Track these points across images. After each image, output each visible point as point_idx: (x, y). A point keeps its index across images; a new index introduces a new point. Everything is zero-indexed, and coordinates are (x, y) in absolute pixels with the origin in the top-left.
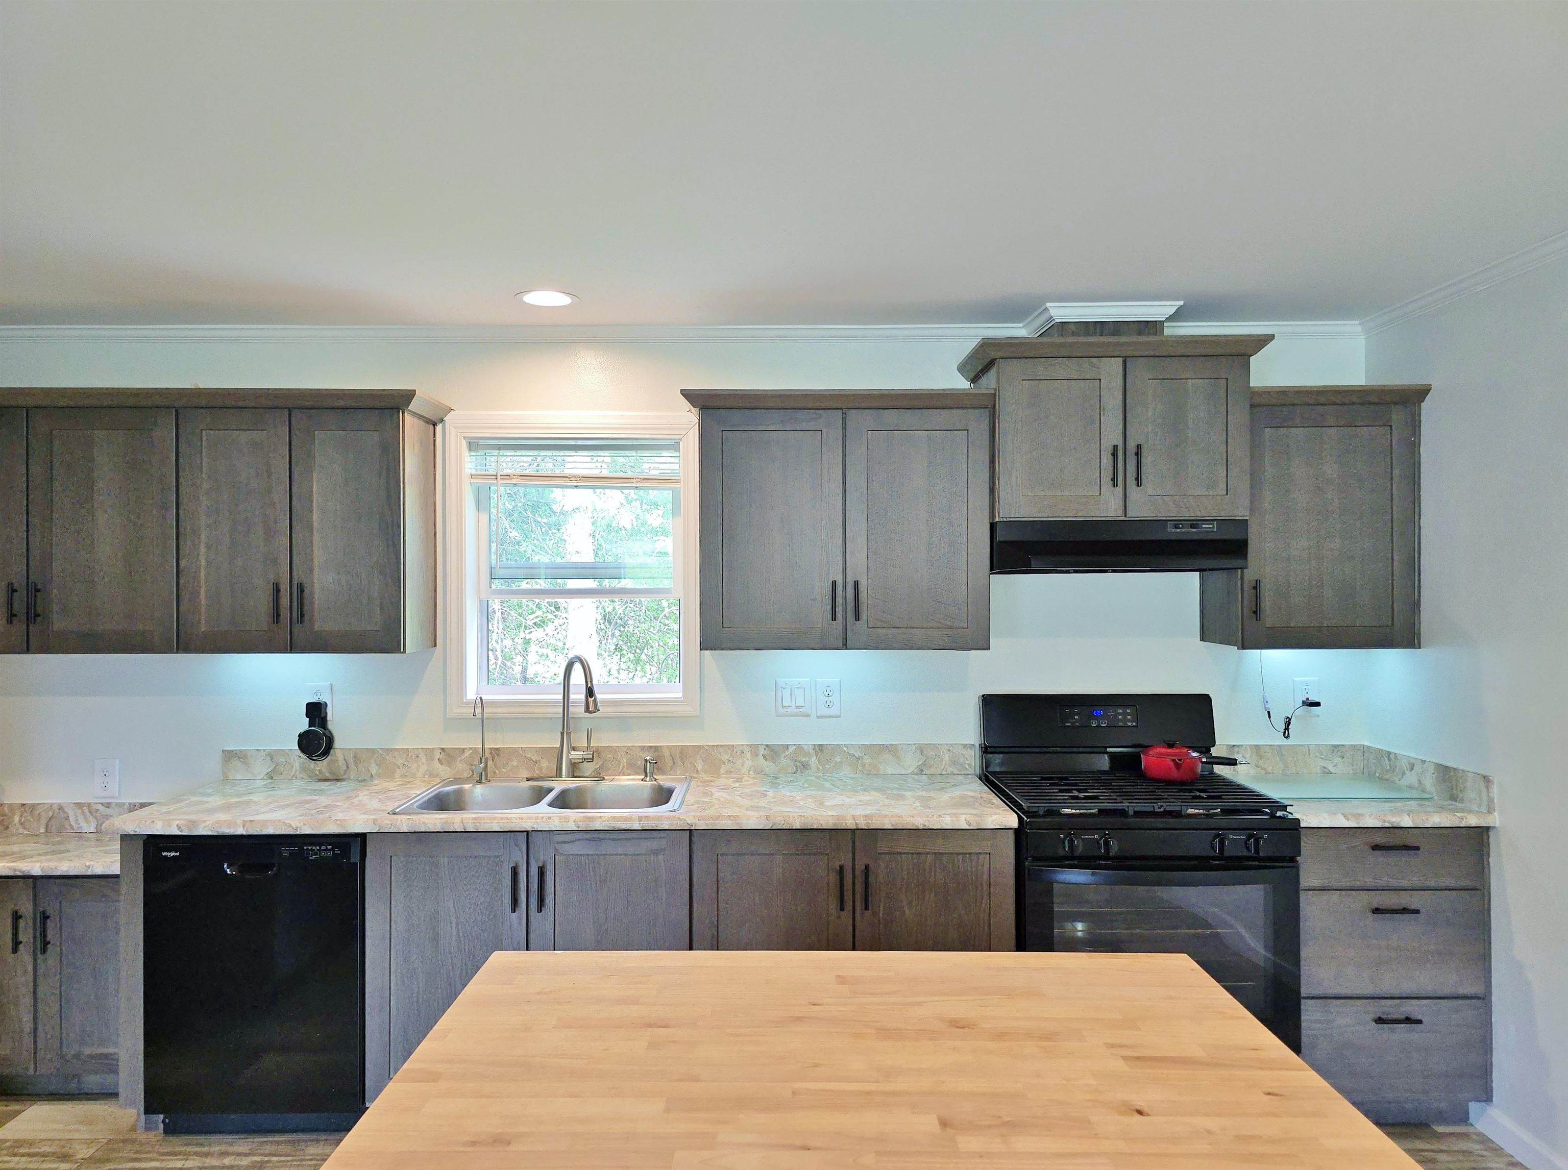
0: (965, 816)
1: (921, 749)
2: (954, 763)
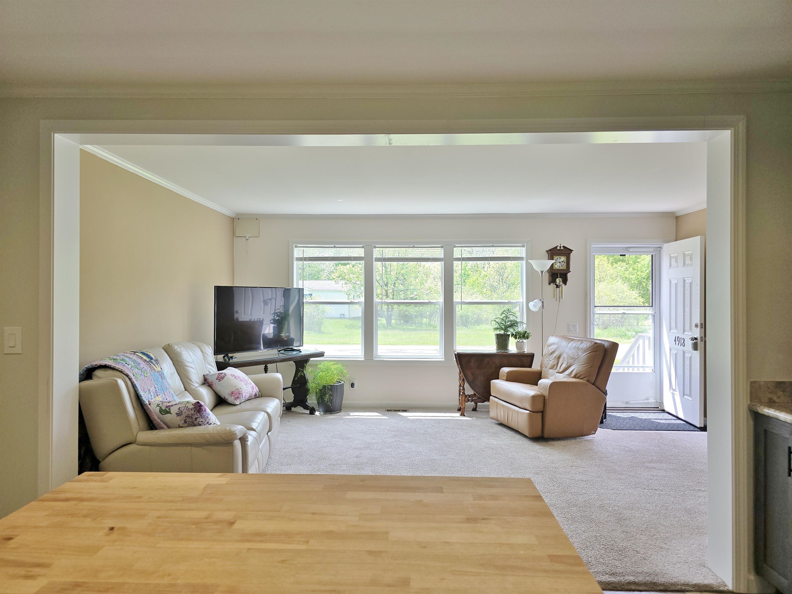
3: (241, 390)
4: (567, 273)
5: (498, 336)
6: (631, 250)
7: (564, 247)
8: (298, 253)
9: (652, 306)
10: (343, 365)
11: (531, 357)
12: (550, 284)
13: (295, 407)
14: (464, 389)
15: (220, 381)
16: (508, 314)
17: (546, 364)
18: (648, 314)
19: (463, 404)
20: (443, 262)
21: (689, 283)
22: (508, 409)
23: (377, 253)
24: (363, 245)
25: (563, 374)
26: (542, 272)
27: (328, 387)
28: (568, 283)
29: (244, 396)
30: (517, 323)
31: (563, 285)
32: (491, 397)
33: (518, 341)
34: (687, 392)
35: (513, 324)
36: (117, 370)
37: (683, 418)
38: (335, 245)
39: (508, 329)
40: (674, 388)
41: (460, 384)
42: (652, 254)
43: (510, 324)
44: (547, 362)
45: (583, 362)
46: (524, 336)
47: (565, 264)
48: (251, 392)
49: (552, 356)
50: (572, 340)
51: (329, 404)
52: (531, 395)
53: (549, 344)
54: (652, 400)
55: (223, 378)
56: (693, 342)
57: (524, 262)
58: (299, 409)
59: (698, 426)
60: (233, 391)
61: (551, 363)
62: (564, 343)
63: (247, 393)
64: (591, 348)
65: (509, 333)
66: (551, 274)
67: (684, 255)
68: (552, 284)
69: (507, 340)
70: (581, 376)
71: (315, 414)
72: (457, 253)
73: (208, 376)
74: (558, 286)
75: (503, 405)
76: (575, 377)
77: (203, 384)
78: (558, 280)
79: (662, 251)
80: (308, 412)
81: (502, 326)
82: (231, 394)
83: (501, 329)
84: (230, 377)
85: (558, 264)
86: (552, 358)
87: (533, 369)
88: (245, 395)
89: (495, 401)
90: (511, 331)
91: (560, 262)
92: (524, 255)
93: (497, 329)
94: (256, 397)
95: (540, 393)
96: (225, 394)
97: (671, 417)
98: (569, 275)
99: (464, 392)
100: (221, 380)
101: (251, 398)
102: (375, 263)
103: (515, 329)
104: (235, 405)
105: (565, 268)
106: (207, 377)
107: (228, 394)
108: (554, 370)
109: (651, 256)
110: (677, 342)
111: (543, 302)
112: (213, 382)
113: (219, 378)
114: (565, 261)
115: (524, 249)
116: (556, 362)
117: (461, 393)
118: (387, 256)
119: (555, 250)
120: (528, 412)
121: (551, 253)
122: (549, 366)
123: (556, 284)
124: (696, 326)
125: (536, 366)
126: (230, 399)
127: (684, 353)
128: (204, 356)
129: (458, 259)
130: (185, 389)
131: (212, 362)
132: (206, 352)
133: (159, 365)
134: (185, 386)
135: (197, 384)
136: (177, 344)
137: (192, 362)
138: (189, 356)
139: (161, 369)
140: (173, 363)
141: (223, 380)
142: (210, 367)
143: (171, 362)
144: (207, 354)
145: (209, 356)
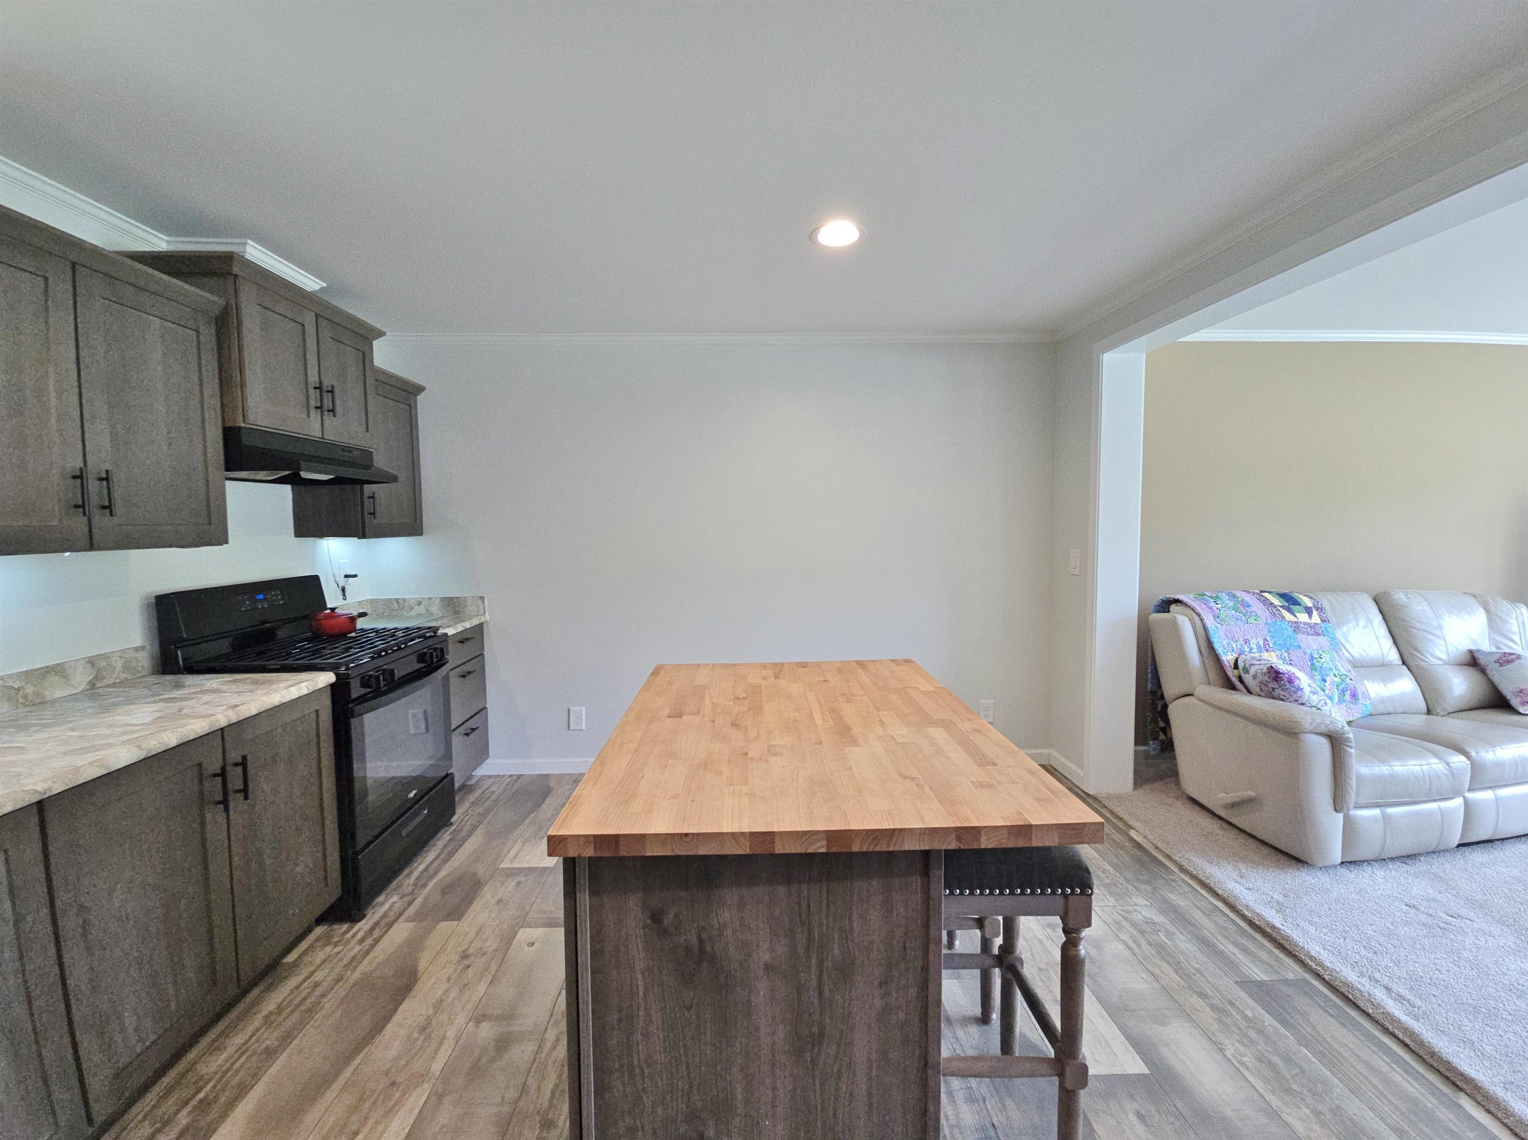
0: (306, 683)
1: (91, 662)
2: (126, 668)
15: (1501, 665)
36: (1190, 607)
55: (1509, 662)
60: (1524, 688)
73: (1479, 653)
77: (1463, 664)
82: (1519, 693)
96: (1507, 691)
100: (1505, 663)
104: (1521, 714)
106: (1477, 655)
107: (1514, 693)
112: (1488, 665)
113: (1501, 661)
126: (1515, 702)
128: (1490, 620)
130: (1404, 663)
131: (1512, 633)
132: (1499, 614)
133: (1320, 615)
134: (1405, 658)
135: (1440, 662)
136: (1407, 592)
137: (1435, 623)
138: (1430, 614)
139: (1323, 621)
140: (1384, 618)
141: (1510, 666)
142: (1505, 641)
143: (1380, 617)
144: (1501, 619)
145: (1507, 622)
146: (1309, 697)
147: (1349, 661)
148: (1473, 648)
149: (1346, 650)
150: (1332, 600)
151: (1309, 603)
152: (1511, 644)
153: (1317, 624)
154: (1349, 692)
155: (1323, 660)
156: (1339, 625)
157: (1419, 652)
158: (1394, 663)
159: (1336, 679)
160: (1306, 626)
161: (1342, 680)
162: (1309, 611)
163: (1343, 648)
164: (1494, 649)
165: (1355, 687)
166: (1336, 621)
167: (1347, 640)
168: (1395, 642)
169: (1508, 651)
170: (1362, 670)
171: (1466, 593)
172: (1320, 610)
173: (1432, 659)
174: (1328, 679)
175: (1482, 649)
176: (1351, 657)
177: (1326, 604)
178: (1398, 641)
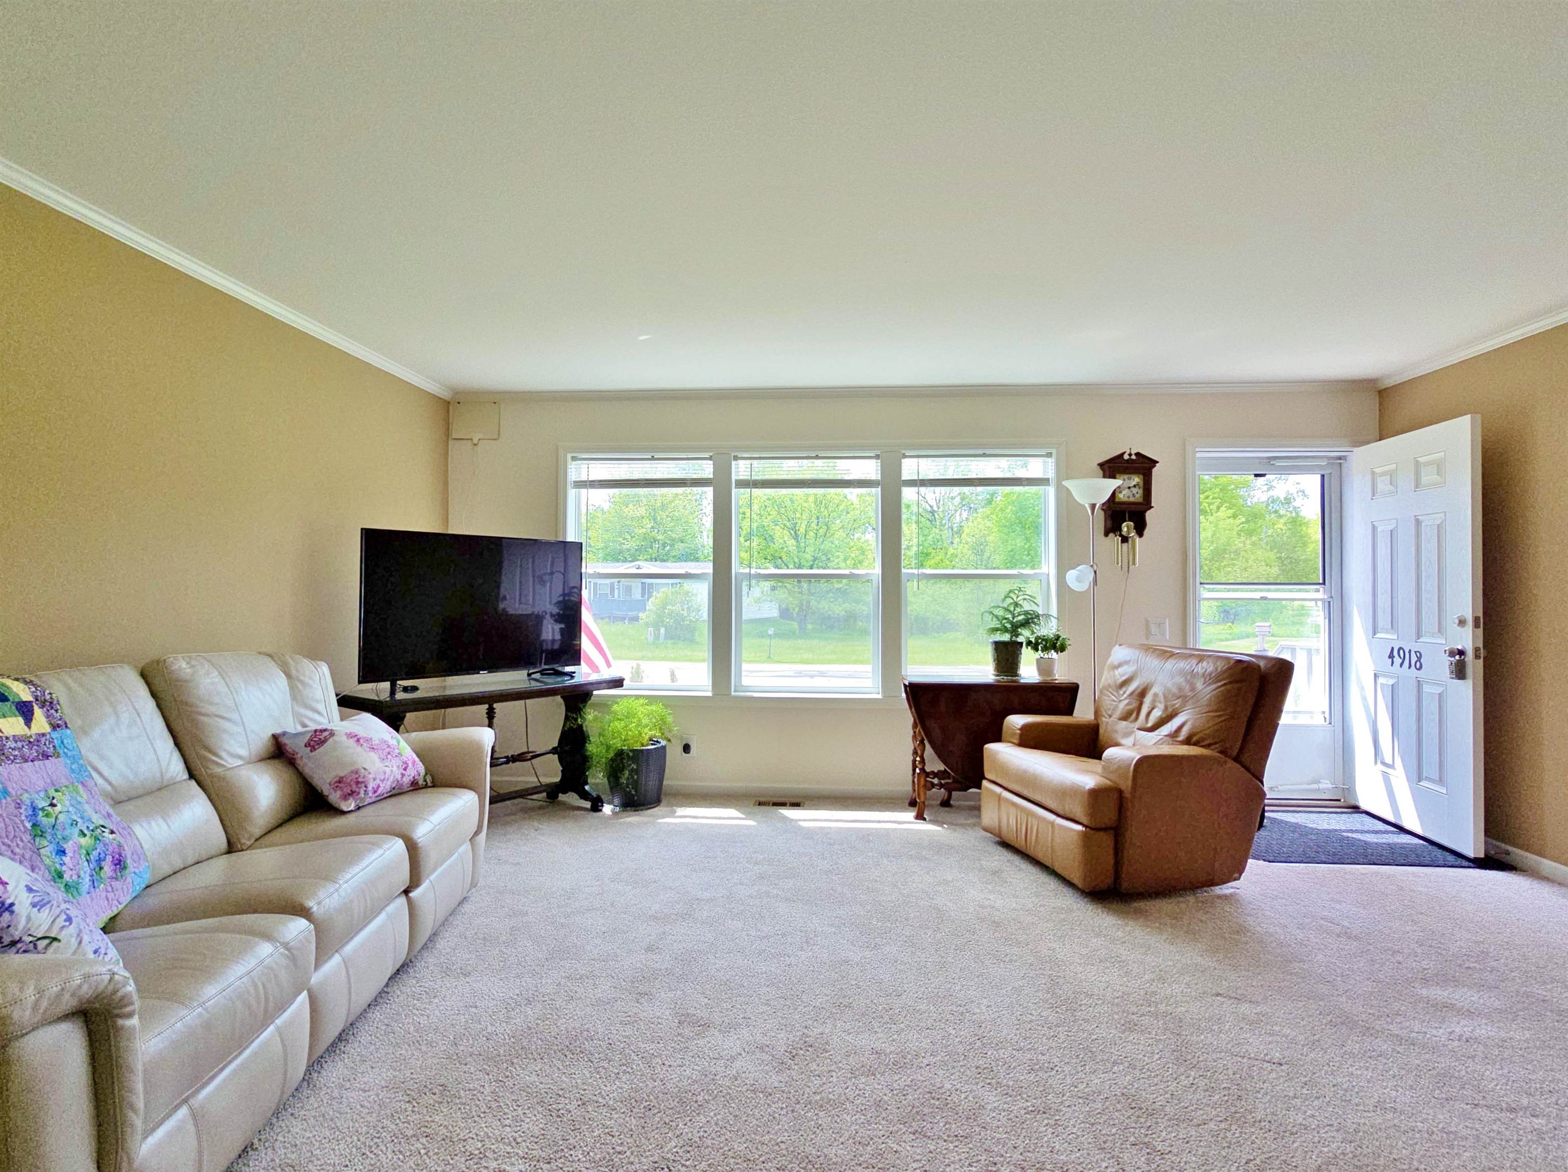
3: (366, 774)
4: (1145, 512)
5: (998, 646)
6: (1278, 463)
7: (1138, 454)
8: (577, 470)
9: (1324, 583)
10: (666, 706)
11: (1071, 691)
12: (1106, 534)
13: (565, 792)
14: (923, 761)
15: (313, 749)
16: (1019, 599)
17: (1109, 709)
18: (1316, 600)
19: (922, 794)
20: (879, 489)
21: (1436, 527)
22: (1030, 813)
23: (741, 469)
24: (711, 454)
25: (1156, 732)
26: (1093, 506)
27: (628, 754)
28: (1146, 532)
29: (370, 788)
30: (1038, 616)
31: (1137, 539)
32: (985, 783)
33: (1042, 656)
34: (1430, 769)
35: (1029, 620)
37: (1419, 831)
38: (653, 454)
39: (1019, 630)
40: (1389, 760)
41: (915, 749)
42: (1322, 473)
43: (1023, 619)
44: (1112, 705)
45: (1207, 705)
46: (1055, 644)
47: (1141, 491)
48: (399, 777)
49: (1124, 689)
50: (1172, 655)
51: (630, 791)
52: (1088, 787)
53: (1116, 663)
54: (1326, 784)
55: (322, 742)
56: (1452, 659)
57: (1051, 491)
58: (571, 798)
59: (1471, 854)
60: (342, 775)
61: (1122, 706)
62: (1153, 662)
63: (382, 781)
64: (1225, 675)
65: (1020, 639)
66: (1110, 512)
67: (1417, 465)
68: (1111, 535)
69: (1018, 655)
70: (1203, 739)
71: (601, 810)
72: (910, 468)
73: (285, 737)
74: (1125, 540)
75: (1014, 804)
76: (1188, 741)
77: (269, 758)
78: (1127, 527)
79: (1345, 465)
80: (588, 805)
81: (1006, 625)
82: (336, 785)
83: (1006, 630)
84: (344, 738)
85: (1126, 492)
86: (1125, 695)
87: (1075, 720)
88: (375, 787)
89: (993, 792)
90: (1025, 635)
91: (1129, 488)
92: (1051, 474)
93: (997, 630)
94: (415, 787)
95: (1108, 782)
96: (323, 781)
97: (1381, 826)
98: (1149, 515)
99: (924, 766)
100: (316, 747)
101: (401, 791)
102: (734, 491)
103: (1035, 631)
104: (343, 813)
105: (1141, 500)
106: (284, 740)
107: (330, 784)
108: (1131, 722)
109: (1318, 477)
110: (1397, 660)
111: (1095, 572)
112: (297, 753)
113: (312, 743)
114: (1141, 484)
115: (1051, 462)
116: (1135, 705)
117: (918, 771)
118: (760, 478)
119: (1120, 460)
120: (1079, 828)
121: (1109, 468)
122: (1118, 713)
123: (1121, 535)
124: (1462, 622)
125: (1083, 712)
126: (334, 797)
127: (1419, 684)
128: (292, 688)
129: (912, 483)
130: (192, 776)
131: (318, 701)
132: (302, 678)
133: (48, 717)
134: (193, 766)
135: (240, 762)
136: (189, 657)
137: (230, 703)
138: (221, 687)
139: (55, 727)
140: (159, 706)
141: (321, 750)
142: (310, 714)
143: (151, 704)
144: (302, 682)
145: (311, 686)
146: (29, 919)
147: (107, 796)
148: (278, 731)
149: (100, 774)
150: (70, 681)
151: (24, 694)
152: (317, 717)
153: (43, 735)
154: (109, 858)
155: (59, 808)
156: (84, 731)
157: (210, 751)
158: (178, 779)
159: (83, 841)
160: (19, 744)
161: (97, 839)
162: (25, 711)
163: (94, 775)
164: (300, 729)
165: (120, 846)
166: (80, 722)
167: (102, 757)
168: (177, 744)
169: (319, 727)
170: (129, 806)
171: (260, 653)
172: (49, 705)
173: (230, 760)
174: (68, 846)
175: (288, 730)
176: (109, 788)
177: (57, 689)
178: (180, 739)
